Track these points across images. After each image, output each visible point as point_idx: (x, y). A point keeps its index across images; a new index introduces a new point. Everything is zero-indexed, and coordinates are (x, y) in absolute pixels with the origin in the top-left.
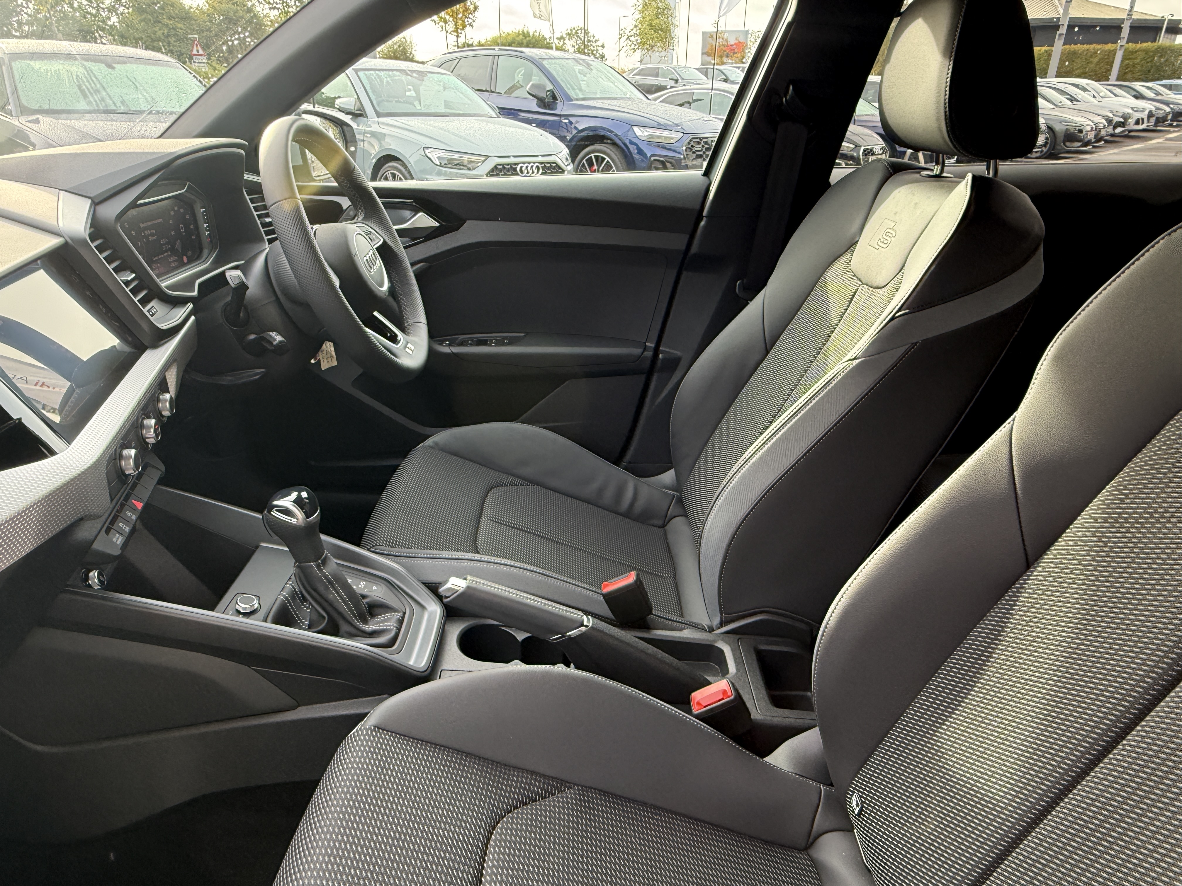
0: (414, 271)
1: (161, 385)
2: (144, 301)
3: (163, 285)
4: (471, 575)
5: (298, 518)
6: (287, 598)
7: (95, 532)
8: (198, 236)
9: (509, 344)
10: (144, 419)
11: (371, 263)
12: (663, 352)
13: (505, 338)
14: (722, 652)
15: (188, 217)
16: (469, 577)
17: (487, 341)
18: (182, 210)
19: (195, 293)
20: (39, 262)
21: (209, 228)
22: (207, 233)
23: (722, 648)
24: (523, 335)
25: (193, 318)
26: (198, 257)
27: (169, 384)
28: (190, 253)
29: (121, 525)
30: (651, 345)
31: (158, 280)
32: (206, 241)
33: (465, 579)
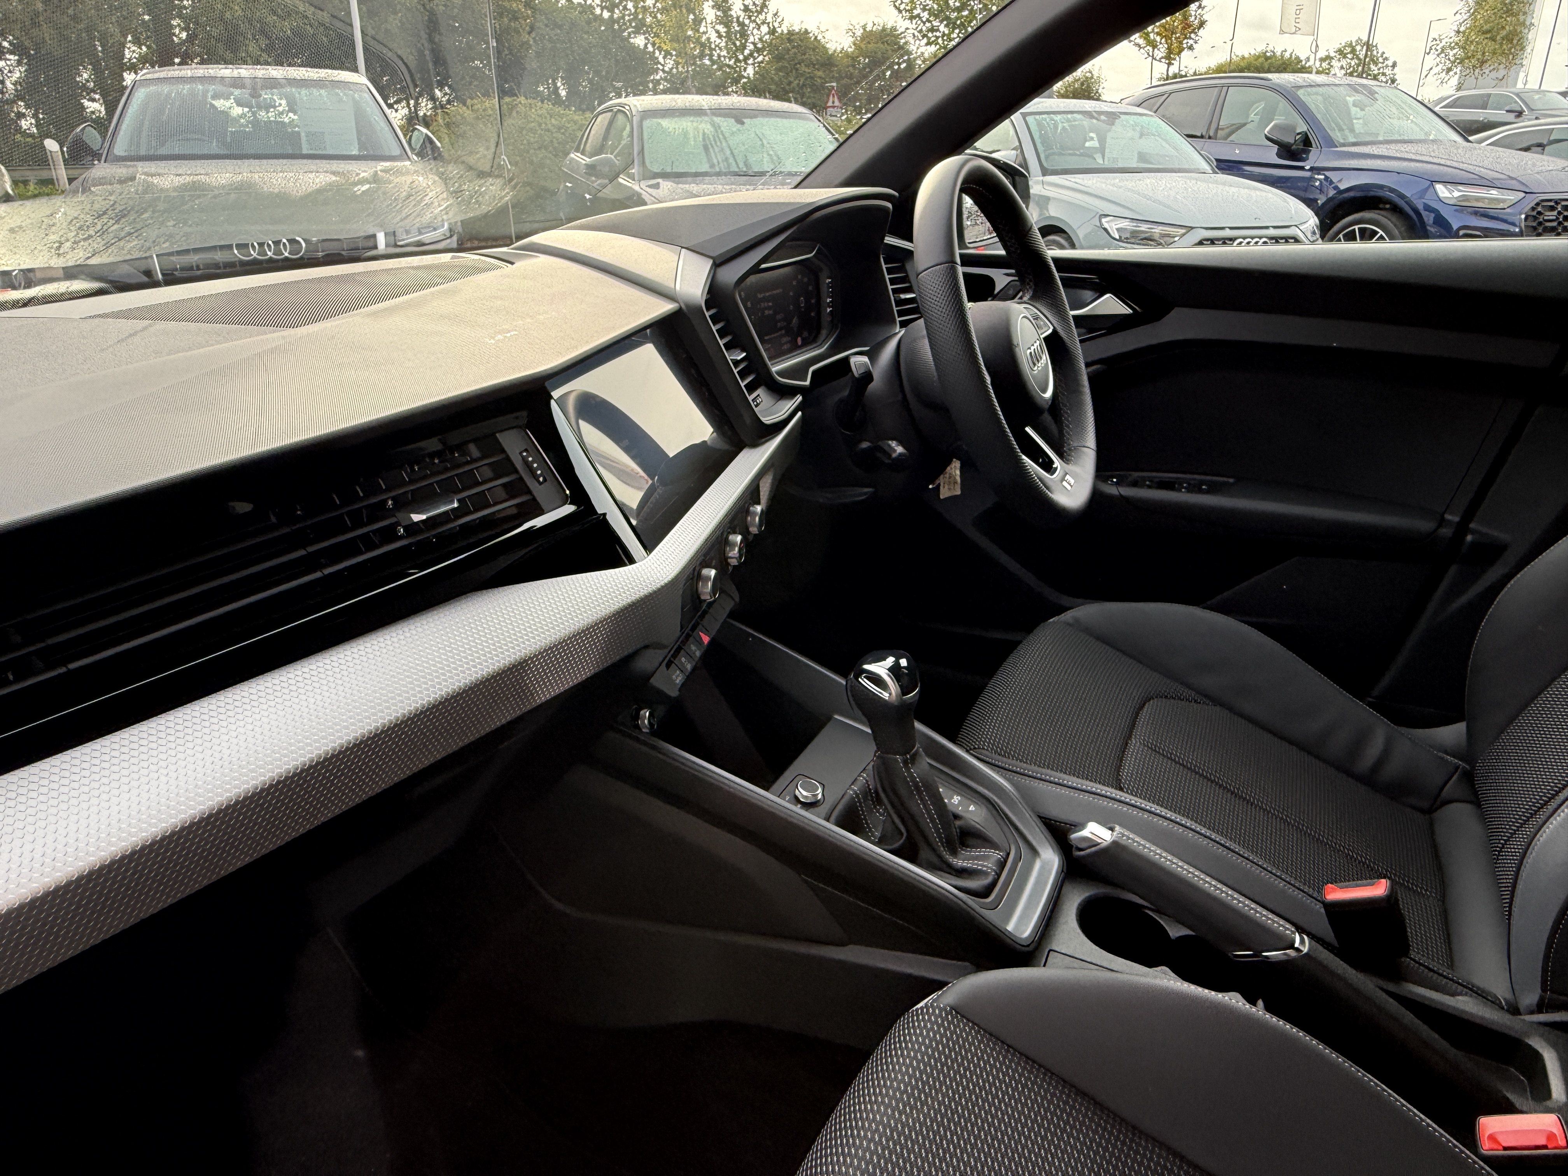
0: (1088, 374)
1: (752, 494)
2: (751, 388)
3: (774, 369)
4: (1120, 825)
5: (890, 693)
6: (857, 795)
7: (656, 664)
8: (819, 313)
9: (1208, 492)
10: (729, 533)
11: (1035, 359)
12: (1473, 532)
13: (1202, 483)
14: (1537, 1058)
15: (810, 288)
16: (1117, 828)
17: (1174, 483)
18: (806, 280)
19: (808, 383)
20: (648, 331)
21: (833, 304)
22: (828, 310)
23: (1541, 1051)
24: (1231, 480)
25: (800, 414)
26: (814, 340)
27: (761, 494)
28: (805, 334)
29: (683, 659)
30: (1453, 518)
31: (769, 363)
32: (826, 319)
33: (1112, 829)
